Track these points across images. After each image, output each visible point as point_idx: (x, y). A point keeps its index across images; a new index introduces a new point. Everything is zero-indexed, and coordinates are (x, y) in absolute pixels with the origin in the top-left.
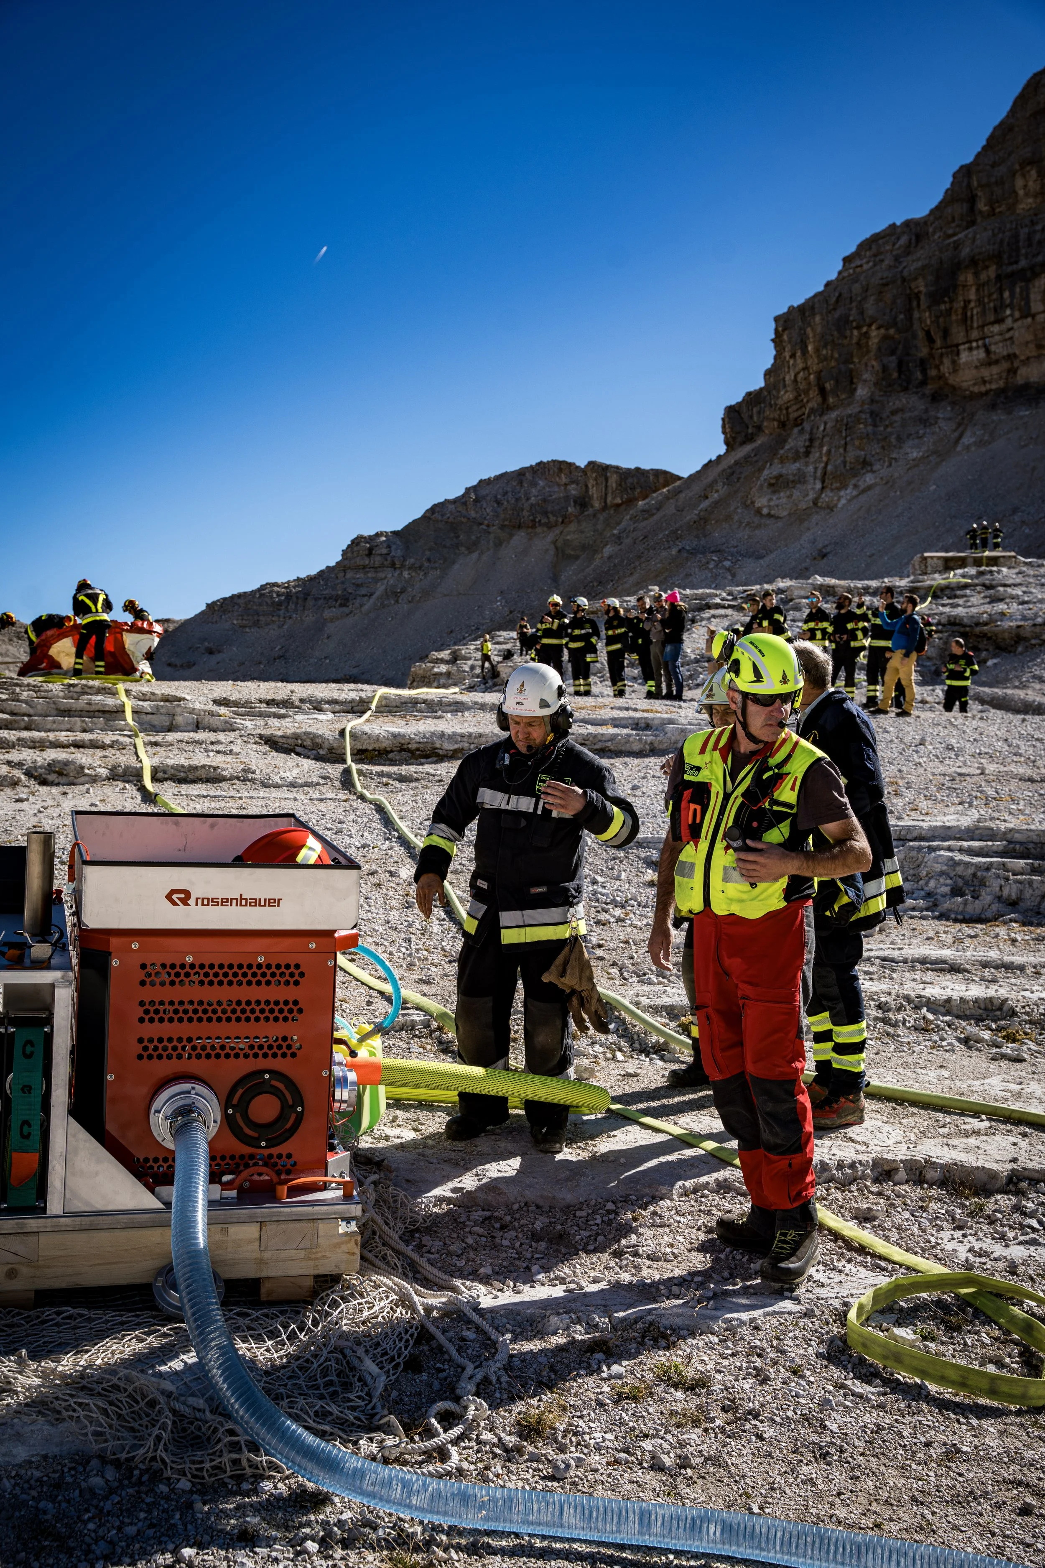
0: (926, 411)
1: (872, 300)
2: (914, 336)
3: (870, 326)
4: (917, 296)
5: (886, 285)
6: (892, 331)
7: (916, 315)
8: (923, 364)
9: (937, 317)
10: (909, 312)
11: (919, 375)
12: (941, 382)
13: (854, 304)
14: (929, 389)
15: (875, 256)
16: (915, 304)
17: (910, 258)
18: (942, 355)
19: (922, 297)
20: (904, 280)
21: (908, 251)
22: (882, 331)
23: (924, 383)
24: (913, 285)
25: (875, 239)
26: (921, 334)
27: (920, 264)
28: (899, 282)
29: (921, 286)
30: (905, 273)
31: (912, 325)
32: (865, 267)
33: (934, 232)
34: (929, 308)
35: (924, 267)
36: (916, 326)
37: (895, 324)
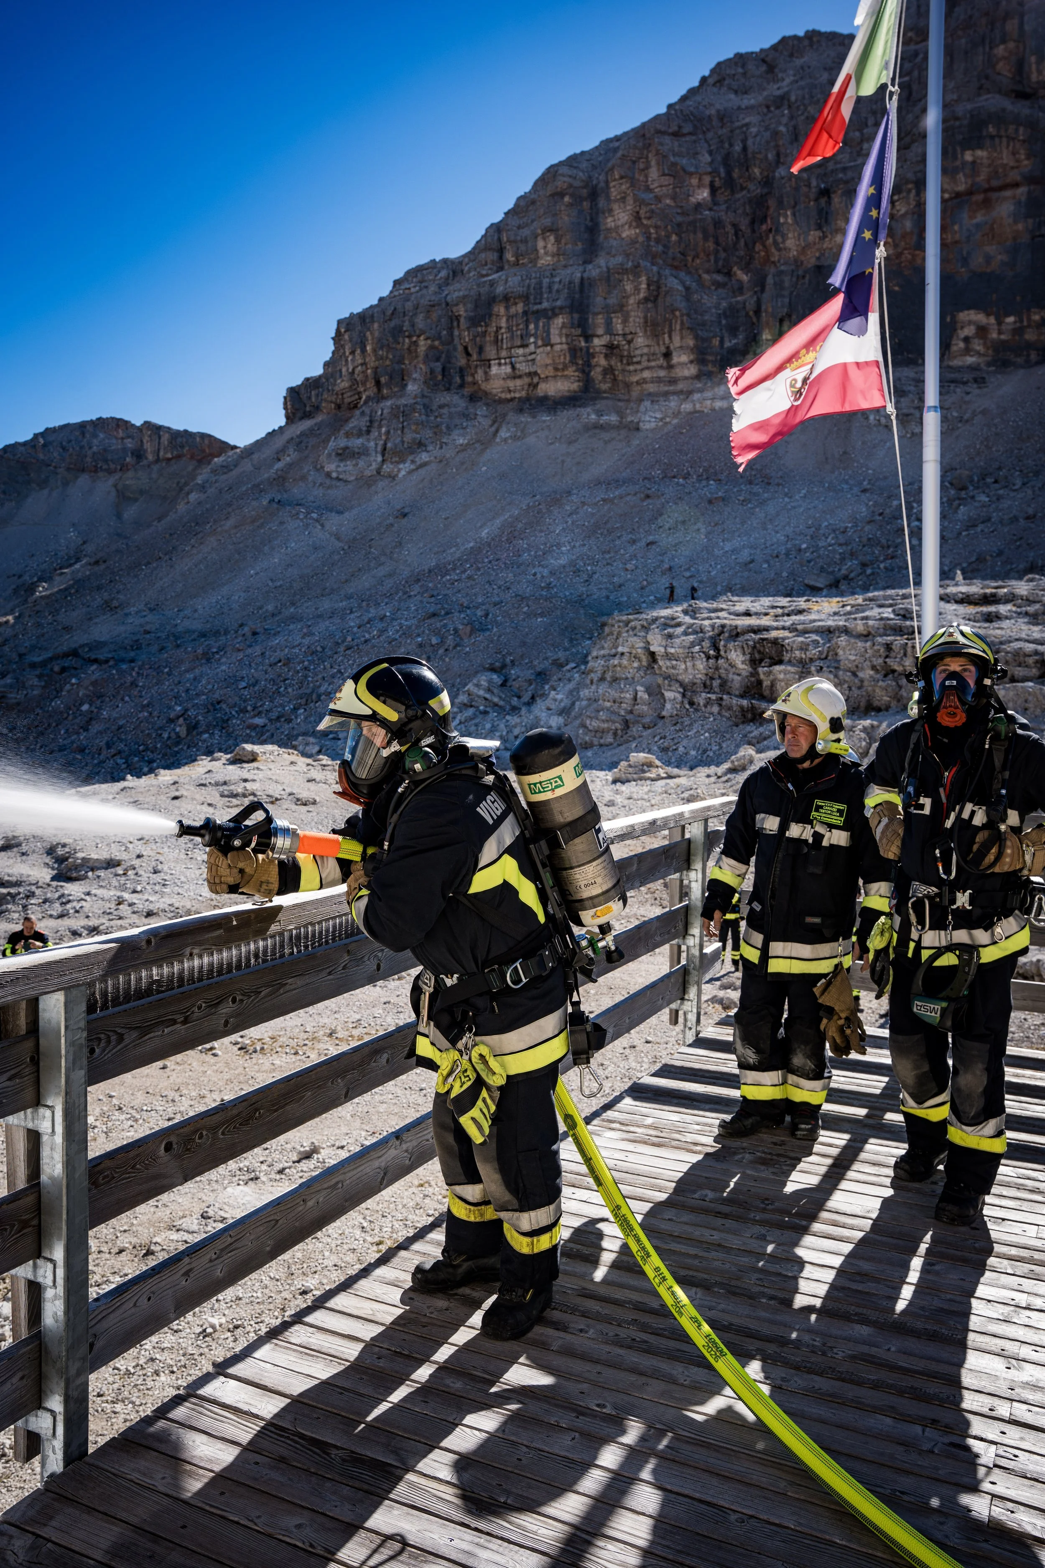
0: (467, 408)
1: (421, 316)
2: (455, 349)
3: (419, 336)
4: (458, 318)
5: (433, 306)
6: (437, 343)
7: (456, 333)
8: (462, 371)
9: (475, 337)
10: (451, 329)
11: (458, 380)
12: (476, 387)
13: (407, 318)
14: (467, 391)
15: (421, 282)
16: (455, 324)
17: (451, 288)
18: (476, 366)
19: (462, 320)
20: (447, 304)
21: (447, 282)
22: (429, 342)
23: (462, 386)
24: (455, 309)
25: (419, 269)
26: (460, 348)
27: (461, 293)
28: (444, 305)
29: (461, 310)
30: (449, 298)
31: (453, 340)
32: (413, 290)
33: (469, 271)
34: (468, 329)
35: (464, 297)
36: (456, 341)
37: (439, 337)
